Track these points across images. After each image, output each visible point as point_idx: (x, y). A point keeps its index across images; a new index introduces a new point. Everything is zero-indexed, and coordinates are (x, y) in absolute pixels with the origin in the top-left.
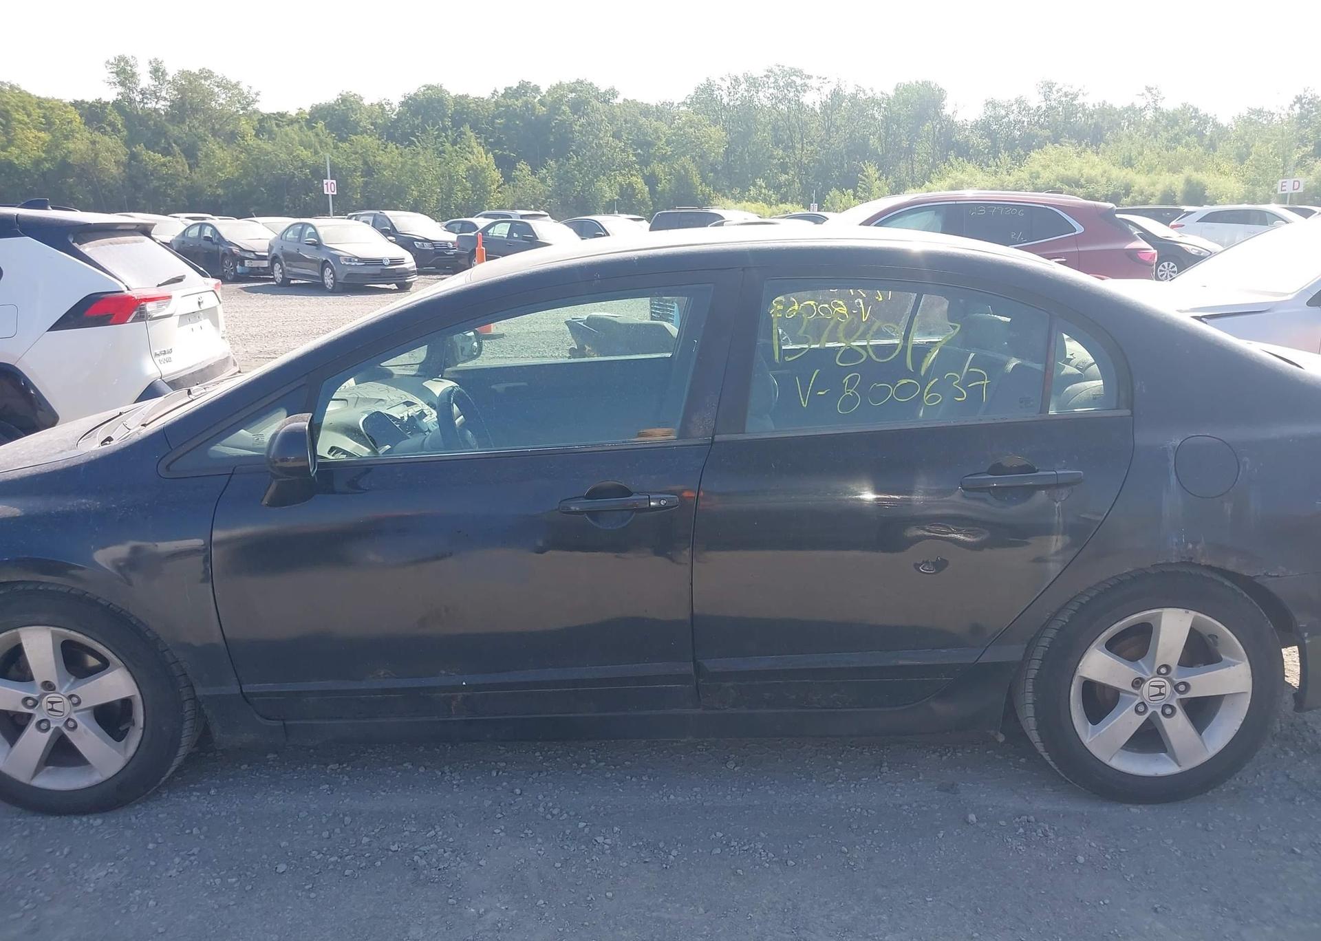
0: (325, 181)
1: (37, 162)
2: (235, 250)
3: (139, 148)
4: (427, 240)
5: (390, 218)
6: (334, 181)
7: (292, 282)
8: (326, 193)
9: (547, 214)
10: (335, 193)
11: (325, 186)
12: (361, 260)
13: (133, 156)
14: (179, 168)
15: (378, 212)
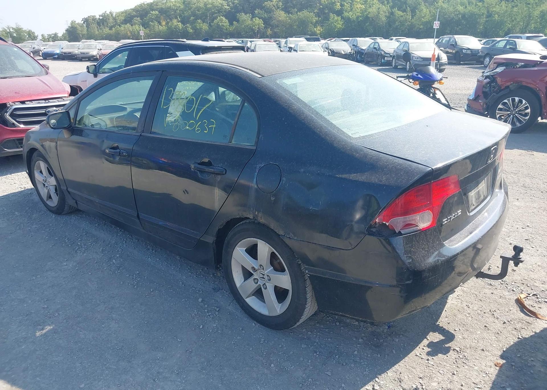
0: (435, 22)
1: (358, 17)
2: (383, 53)
3: (395, 10)
4: (469, 49)
5: (456, 39)
6: (439, 22)
7: (398, 67)
8: (434, 27)
9: (543, 35)
10: (438, 28)
11: (434, 24)
12: (422, 58)
13: (392, 13)
14: (408, 17)
15: (451, 36)
